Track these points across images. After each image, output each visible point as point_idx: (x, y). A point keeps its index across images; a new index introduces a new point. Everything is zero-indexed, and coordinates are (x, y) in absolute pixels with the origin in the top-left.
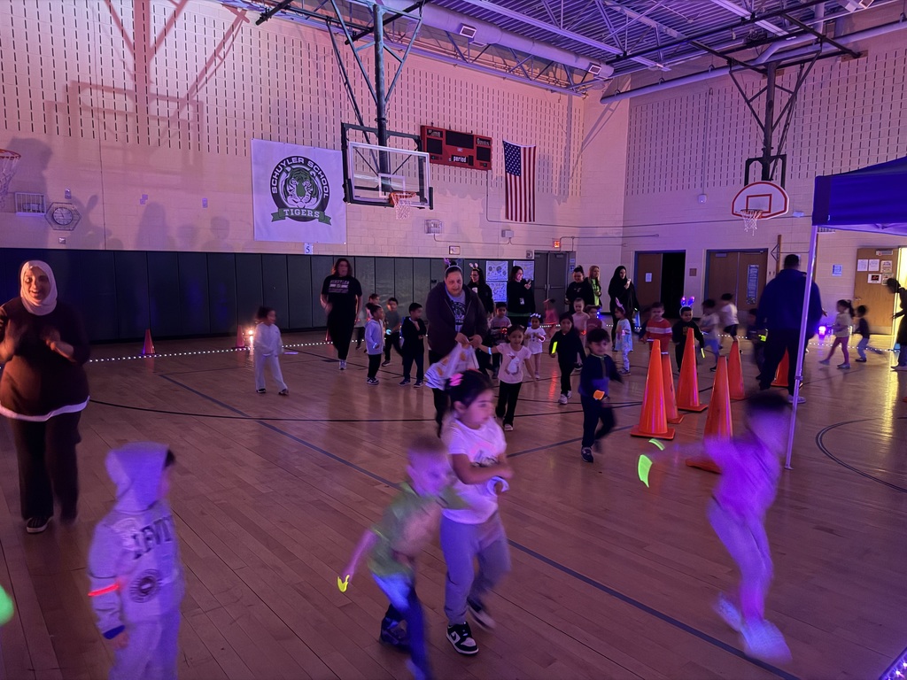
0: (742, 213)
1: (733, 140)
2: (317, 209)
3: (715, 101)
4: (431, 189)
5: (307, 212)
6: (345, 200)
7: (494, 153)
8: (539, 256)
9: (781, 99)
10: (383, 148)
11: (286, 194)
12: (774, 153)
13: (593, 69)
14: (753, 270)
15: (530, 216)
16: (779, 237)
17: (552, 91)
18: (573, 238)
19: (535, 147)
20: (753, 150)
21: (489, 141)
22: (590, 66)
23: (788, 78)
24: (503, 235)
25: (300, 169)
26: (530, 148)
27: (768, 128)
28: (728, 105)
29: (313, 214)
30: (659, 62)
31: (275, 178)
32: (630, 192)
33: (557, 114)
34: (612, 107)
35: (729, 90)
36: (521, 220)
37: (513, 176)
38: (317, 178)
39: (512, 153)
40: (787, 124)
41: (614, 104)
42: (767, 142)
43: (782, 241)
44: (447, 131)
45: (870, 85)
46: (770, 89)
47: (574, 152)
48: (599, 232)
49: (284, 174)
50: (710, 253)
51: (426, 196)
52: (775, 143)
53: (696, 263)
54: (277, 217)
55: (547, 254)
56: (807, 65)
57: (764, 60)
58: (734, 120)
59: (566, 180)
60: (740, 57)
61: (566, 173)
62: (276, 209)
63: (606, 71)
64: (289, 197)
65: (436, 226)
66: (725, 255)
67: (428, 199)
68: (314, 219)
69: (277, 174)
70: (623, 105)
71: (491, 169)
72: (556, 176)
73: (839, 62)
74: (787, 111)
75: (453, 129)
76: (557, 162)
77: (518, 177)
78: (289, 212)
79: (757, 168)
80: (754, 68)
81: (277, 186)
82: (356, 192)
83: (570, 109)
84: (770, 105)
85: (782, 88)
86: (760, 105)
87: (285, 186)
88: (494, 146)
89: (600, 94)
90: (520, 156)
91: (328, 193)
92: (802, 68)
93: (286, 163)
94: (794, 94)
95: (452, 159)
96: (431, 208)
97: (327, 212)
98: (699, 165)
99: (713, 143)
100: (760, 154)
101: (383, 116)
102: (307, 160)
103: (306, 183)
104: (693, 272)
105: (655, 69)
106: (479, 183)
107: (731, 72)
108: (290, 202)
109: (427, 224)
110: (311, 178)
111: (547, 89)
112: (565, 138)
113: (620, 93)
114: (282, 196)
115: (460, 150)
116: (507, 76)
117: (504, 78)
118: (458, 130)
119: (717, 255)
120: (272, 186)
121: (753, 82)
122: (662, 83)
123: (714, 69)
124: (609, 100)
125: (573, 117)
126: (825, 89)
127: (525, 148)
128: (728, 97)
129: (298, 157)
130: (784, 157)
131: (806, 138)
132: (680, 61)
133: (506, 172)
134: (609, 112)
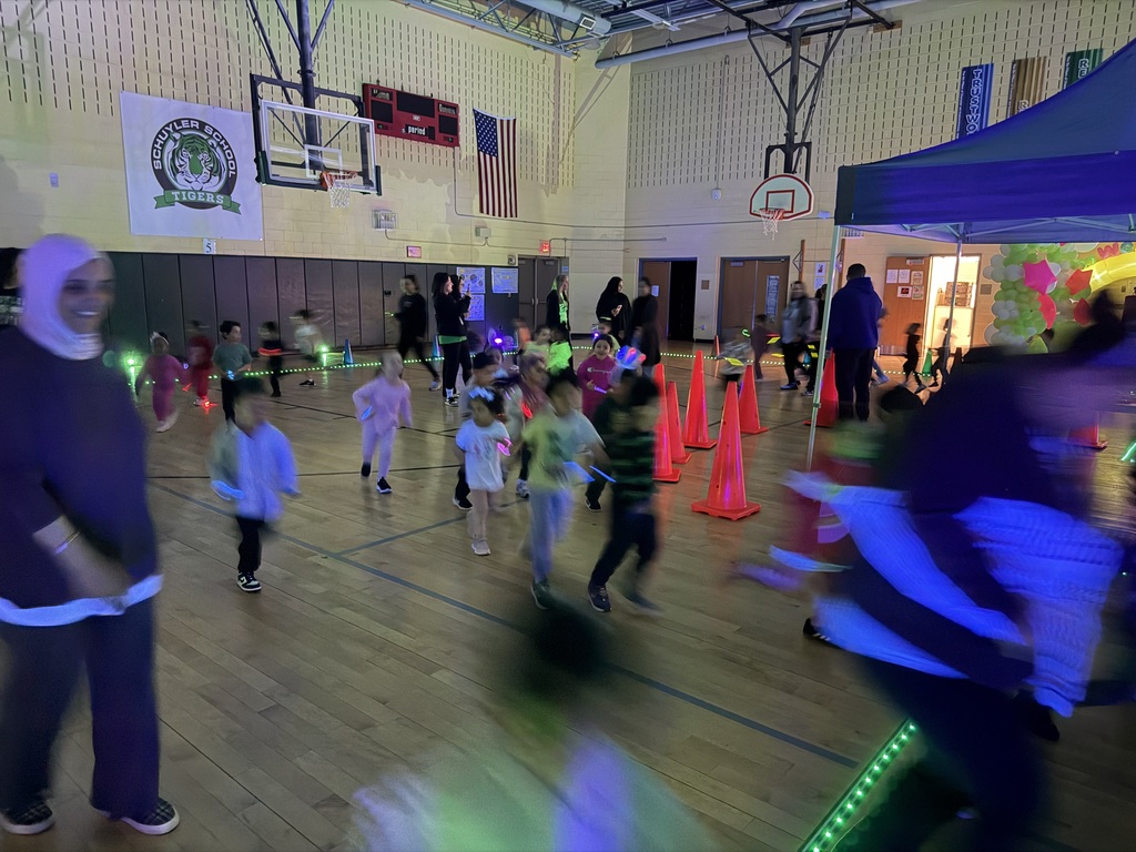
0: (761, 213)
1: (752, 122)
2: (220, 192)
3: (732, 72)
4: (378, 169)
5: (205, 197)
6: (258, 179)
7: (462, 125)
8: (524, 262)
9: (806, 74)
10: (309, 111)
11: (175, 171)
12: (798, 140)
13: (586, 23)
14: (773, 282)
15: (510, 211)
16: (803, 242)
17: (535, 48)
18: (565, 240)
19: (515, 120)
20: (774, 136)
21: (455, 107)
22: (581, 19)
23: (813, 48)
24: (477, 234)
25: (193, 137)
26: (508, 121)
27: (792, 110)
28: (747, 78)
29: (215, 199)
30: (666, 18)
31: (157, 148)
32: (632, 184)
33: (541, 78)
34: (610, 73)
35: (748, 59)
36: (500, 215)
37: (488, 156)
38: (218, 149)
39: (485, 125)
40: (813, 105)
41: (612, 69)
42: (790, 126)
43: (806, 247)
44: (398, 92)
45: (903, 61)
46: (794, 60)
47: (564, 130)
48: (597, 234)
49: (171, 143)
50: (724, 261)
51: (372, 177)
52: (799, 128)
53: (708, 273)
54: (162, 202)
55: (533, 260)
56: (836, 33)
57: (788, 24)
58: (753, 98)
59: (556, 165)
60: (761, 18)
61: (554, 158)
62: (160, 191)
63: (601, 25)
64: (179, 176)
65: (387, 218)
66: (741, 264)
67: (374, 182)
68: (215, 205)
69: (160, 142)
70: (622, 72)
71: (458, 145)
72: (542, 158)
73: (871, 32)
74: (813, 90)
75: (406, 90)
76: (544, 142)
77: (494, 158)
78: (179, 196)
79: (778, 158)
80: (776, 34)
81: (161, 159)
82: (273, 170)
83: (557, 72)
84: (794, 81)
85: (807, 60)
86: (783, 80)
87: (173, 159)
88: (461, 114)
89: (595, 55)
90: (496, 130)
91: (235, 170)
92: (830, 36)
93: (174, 128)
94: (821, 69)
95: (407, 131)
96: (379, 194)
97: (235, 196)
98: (713, 152)
99: (729, 124)
100: (783, 141)
101: (309, 68)
102: (202, 125)
103: (203, 156)
104: (706, 285)
105: (661, 27)
106: (444, 163)
107: (749, 37)
108: (180, 181)
109: (376, 216)
110: (210, 149)
111: (528, 45)
112: (552, 110)
113: (619, 57)
114: (169, 173)
115: (416, 118)
116: (477, 25)
117: (473, 27)
118: (413, 92)
119: (732, 264)
120: (153, 159)
121: (776, 51)
122: (669, 45)
123: (730, 32)
124: (606, 64)
125: (562, 84)
126: (855, 65)
127: (502, 121)
128: (747, 67)
129: (190, 120)
130: (808, 145)
131: (833, 125)
132: (690, 19)
133: (479, 151)
134: (606, 80)
